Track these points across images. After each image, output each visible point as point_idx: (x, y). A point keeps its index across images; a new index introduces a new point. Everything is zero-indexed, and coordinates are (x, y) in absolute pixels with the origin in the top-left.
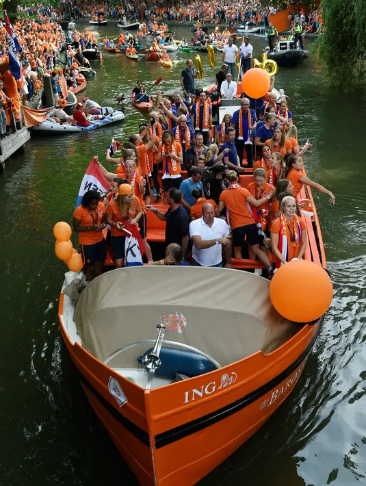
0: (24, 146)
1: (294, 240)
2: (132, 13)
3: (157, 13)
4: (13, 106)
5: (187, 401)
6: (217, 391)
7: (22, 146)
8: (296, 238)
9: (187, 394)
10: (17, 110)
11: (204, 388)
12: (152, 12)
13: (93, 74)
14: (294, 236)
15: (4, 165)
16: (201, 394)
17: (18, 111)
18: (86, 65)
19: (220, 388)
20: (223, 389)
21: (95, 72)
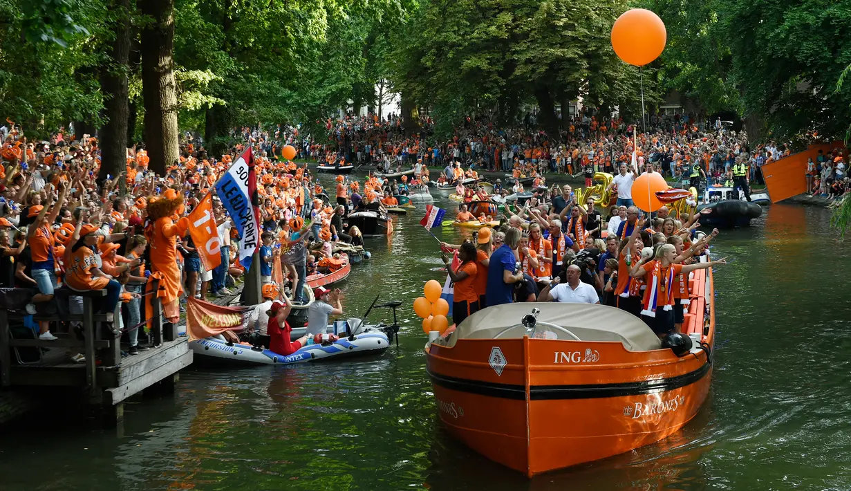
0: (177, 378)
1: (664, 284)
2: (474, 155)
3: (527, 156)
4: (162, 288)
5: (556, 362)
6: (581, 363)
7: (172, 376)
8: (666, 282)
9: (557, 353)
10: (171, 298)
11: (571, 355)
12: (515, 155)
13: (366, 257)
14: (665, 280)
15: (120, 411)
16: (568, 360)
17: (175, 300)
18: (356, 241)
19: (584, 361)
20: (587, 363)
21: (369, 254)
